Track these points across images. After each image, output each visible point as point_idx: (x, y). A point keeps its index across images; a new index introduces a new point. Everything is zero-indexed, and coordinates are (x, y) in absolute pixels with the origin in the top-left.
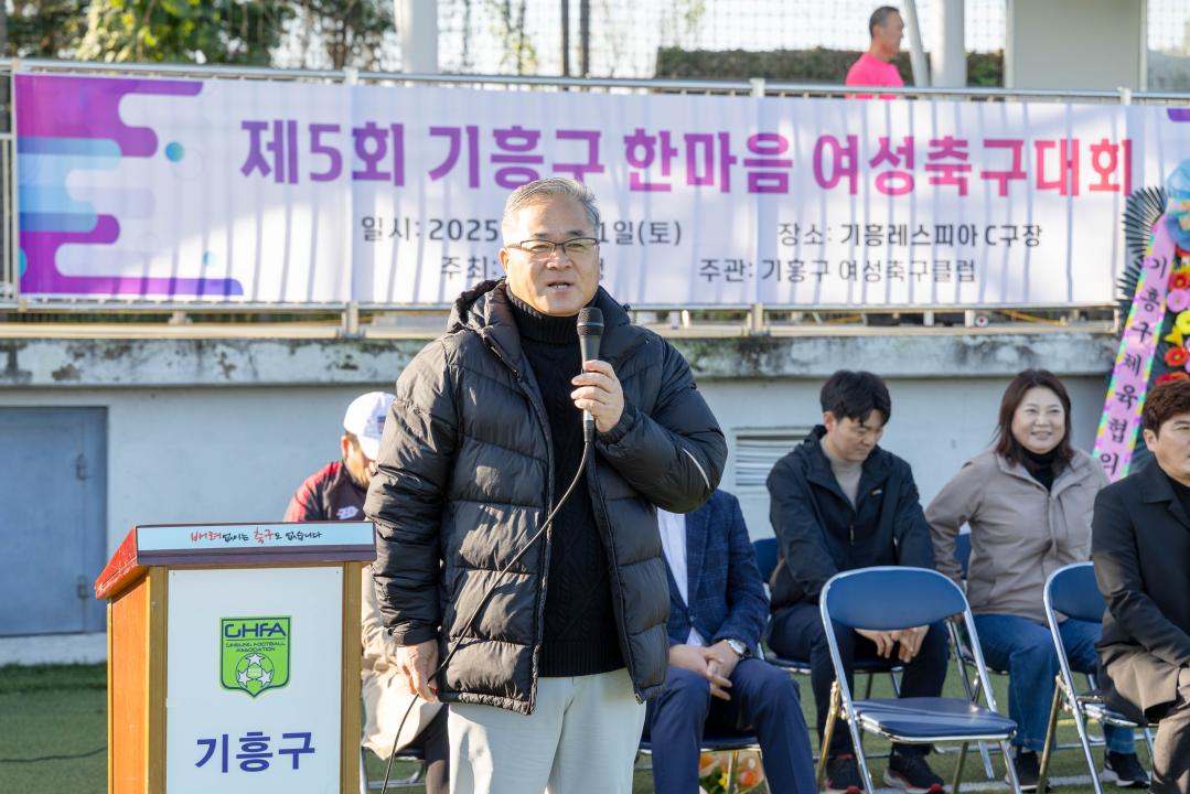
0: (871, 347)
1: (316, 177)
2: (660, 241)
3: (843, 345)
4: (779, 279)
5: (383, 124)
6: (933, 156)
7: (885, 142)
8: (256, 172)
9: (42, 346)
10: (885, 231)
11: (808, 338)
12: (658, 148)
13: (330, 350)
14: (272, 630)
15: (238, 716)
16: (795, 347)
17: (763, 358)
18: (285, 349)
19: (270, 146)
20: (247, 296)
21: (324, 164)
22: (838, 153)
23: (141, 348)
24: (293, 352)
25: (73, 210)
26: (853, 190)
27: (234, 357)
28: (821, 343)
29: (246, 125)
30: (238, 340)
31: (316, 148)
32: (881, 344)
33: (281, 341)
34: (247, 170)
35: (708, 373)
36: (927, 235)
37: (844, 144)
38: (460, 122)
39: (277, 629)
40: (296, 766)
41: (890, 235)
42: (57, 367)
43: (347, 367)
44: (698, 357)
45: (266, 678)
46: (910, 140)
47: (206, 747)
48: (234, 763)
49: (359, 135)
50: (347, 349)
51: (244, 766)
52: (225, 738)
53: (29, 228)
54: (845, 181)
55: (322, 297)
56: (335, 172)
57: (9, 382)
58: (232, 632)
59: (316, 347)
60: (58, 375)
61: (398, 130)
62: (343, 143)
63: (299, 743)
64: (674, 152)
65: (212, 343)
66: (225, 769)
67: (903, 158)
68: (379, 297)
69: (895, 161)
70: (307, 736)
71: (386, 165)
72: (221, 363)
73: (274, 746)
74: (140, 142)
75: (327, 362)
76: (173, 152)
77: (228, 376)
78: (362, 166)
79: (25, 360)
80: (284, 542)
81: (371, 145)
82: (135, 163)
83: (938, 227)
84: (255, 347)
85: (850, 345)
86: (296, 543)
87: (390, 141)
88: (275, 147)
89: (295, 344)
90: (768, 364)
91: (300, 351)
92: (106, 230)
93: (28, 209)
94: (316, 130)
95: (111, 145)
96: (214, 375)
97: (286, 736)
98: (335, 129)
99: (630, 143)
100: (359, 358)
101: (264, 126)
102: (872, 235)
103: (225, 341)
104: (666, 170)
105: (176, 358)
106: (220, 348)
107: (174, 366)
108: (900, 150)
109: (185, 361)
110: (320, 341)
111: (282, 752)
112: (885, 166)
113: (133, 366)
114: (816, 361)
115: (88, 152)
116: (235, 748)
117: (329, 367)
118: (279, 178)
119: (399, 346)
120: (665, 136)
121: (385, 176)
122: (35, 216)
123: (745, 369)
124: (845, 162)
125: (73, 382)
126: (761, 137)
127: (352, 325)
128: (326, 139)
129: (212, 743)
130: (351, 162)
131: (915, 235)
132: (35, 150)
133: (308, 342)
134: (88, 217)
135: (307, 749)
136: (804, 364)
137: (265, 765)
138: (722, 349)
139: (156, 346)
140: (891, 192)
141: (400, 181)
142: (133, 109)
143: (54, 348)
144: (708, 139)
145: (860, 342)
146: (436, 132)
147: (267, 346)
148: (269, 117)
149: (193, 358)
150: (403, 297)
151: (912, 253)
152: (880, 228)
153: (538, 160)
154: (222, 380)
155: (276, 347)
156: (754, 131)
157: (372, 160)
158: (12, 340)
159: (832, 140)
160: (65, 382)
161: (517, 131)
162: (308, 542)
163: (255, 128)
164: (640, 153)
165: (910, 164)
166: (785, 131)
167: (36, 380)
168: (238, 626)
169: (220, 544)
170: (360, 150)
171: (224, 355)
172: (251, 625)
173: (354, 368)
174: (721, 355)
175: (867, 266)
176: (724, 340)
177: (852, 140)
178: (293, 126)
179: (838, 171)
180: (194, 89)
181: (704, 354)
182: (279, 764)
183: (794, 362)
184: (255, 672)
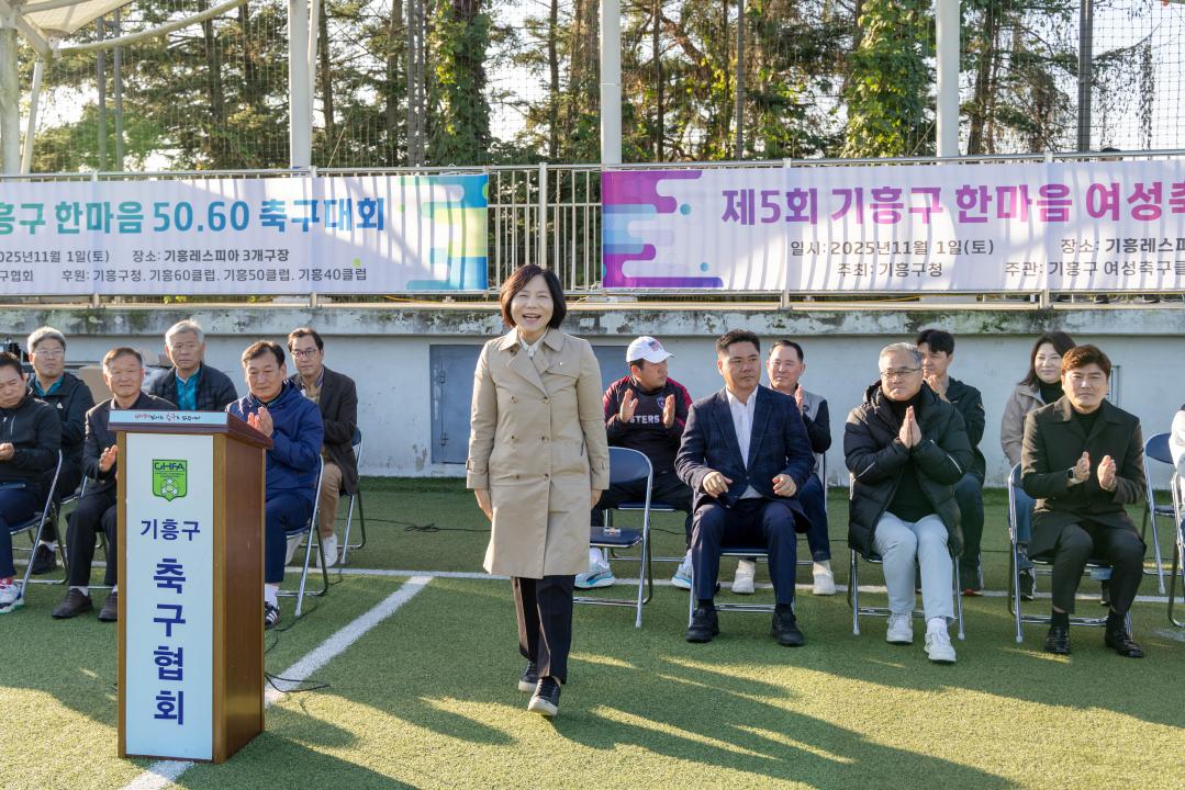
0: (1124, 316)
1: (765, 220)
2: (979, 252)
3: (1103, 315)
4: (1061, 274)
5: (805, 188)
6: (1174, 194)
7: (1139, 187)
8: (731, 218)
9: (612, 315)
10: (1139, 243)
11: (1080, 310)
12: (978, 196)
13: (769, 317)
14: (177, 467)
15: (162, 511)
16: (1069, 316)
17: (1046, 323)
18: (744, 316)
19: (739, 204)
20: (726, 286)
21: (770, 213)
22: (1105, 194)
23: (664, 315)
24: (748, 318)
25: (632, 242)
26: (1116, 217)
27: (716, 321)
28: (1087, 313)
29: (725, 193)
30: (717, 311)
31: (765, 204)
32: (1132, 314)
33: (742, 312)
34: (725, 218)
35: (1008, 332)
36: (1170, 245)
37: (1109, 189)
38: (852, 186)
39: (180, 466)
40: (190, 539)
41: (1142, 245)
42: (620, 326)
43: (779, 326)
44: (1001, 322)
45: (175, 492)
46: (1158, 186)
47: (146, 525)
48: (160, 535)
49: (790, 196)
50: (780, 317)
51: (164, 536)
52: (155, 521)
53: (608, 252)
54: (1109, 213)
55: (770, 287)
56: (776, 217)
57: (595, 333)
58: (159, 467)
59: (762, 315)
60: (620, 330)
61: (814, 192)
62: (782, 201)
63: (192, 527)
64: (990, 198)
65: (703, 313)
66: (155, 537)
67: (1153, 196)
68: (803, 287)
69: (1146, 198)
70: (196, 524)
71: (806, 212)
72: (708, 324)
73: (180, 527)
74: (667, 205)
75: (767, 324)
76: (685, 210)
77: (711, 331)
78: (792, 213)
79: (604, 321)
80: (181, 421)
81: (797, 202)
82: (665, 217)
83: (1179, 240)
84: (726, 315)
85: (1108, 315)
86: (187, 422)
87: (809, 199)
88: (742, 204)
89: (749, 313)
90: (1050, 326)
91: (752, 317)
92: (649, 252)
93: (608, 242)
94: (765, 194)
95: (652, 207)
96: (703, 330)
97: (186, 523)
98: (776, 193)
99: (960, 193)
100: (786, 321)
101: (735, 193)
102: (1130, 245)
103: (710, 312)
104: (984, 209)
105: (682, 321)
106: (707, 316)
107: (682, 326)
108: (1150, 191)
109: (687, 323)
110: (764, 312)
111: (184, 531)
112: (1140, 202)
113: (660, 325)
114: (1084, 325)
115: (640, 212)
116: (160, 527)
117: (769, 326)
118: (744, 222)
119: (810, 314)
120: (984, 189)
121: (806, 219)
122: (612, 246)
123: (1033, 329)
124: (1110, 200)
125: (628, 334)
126: (1050, 187)
127: (786, 303)
128: (771, 199)
129: (149, 523)
130: (786, 211)
131: (1161, 245)
132: (613, 212)
133: (757, 312)
134: (639, 245)
135: (196, 531)
136: (1075, 326)
137: (175, 537)
138: (1017, 317)
139: (672, 315)
140: (1146, 218)
141: (814, 221)
142: (664, 188)
143: (619, 315)
144: (1012, 189)
145: (1117, 313)
146: (836, 192)
147: (733, 314)
148: (738, 188)
149: (692, 321)
150: (817, 287)
151: (1161, 256)
152: (1135, 241)
153: (901, 206)
154: (708, 333)
155: (738, 315)
156: (1046, 183)
157: (797, 210)
158: (597, 311)
159: (1101, 188)
160: (624, 334)
161: (887, 190)
162: (193, 421)
163: (730, 195)
164: (966, 199)
165: (1158, 200)
166: (1068, 182)
167: (609, 332)
168: (161, 463)
169: (149, 420)
170: (790, 204)
171: (709, 319)
172: (167, 463)
173: (783, 327)
174: (1018, 321)
175: (1126, 265)
176: (1019, 312)
177: (1115, 187)
178: (752, 192)
179: (1105, 207)
180: (697, 175)
181: (1005, 320)
182: (183, 536)
183: (1068, 325)
184: (170, 488)
